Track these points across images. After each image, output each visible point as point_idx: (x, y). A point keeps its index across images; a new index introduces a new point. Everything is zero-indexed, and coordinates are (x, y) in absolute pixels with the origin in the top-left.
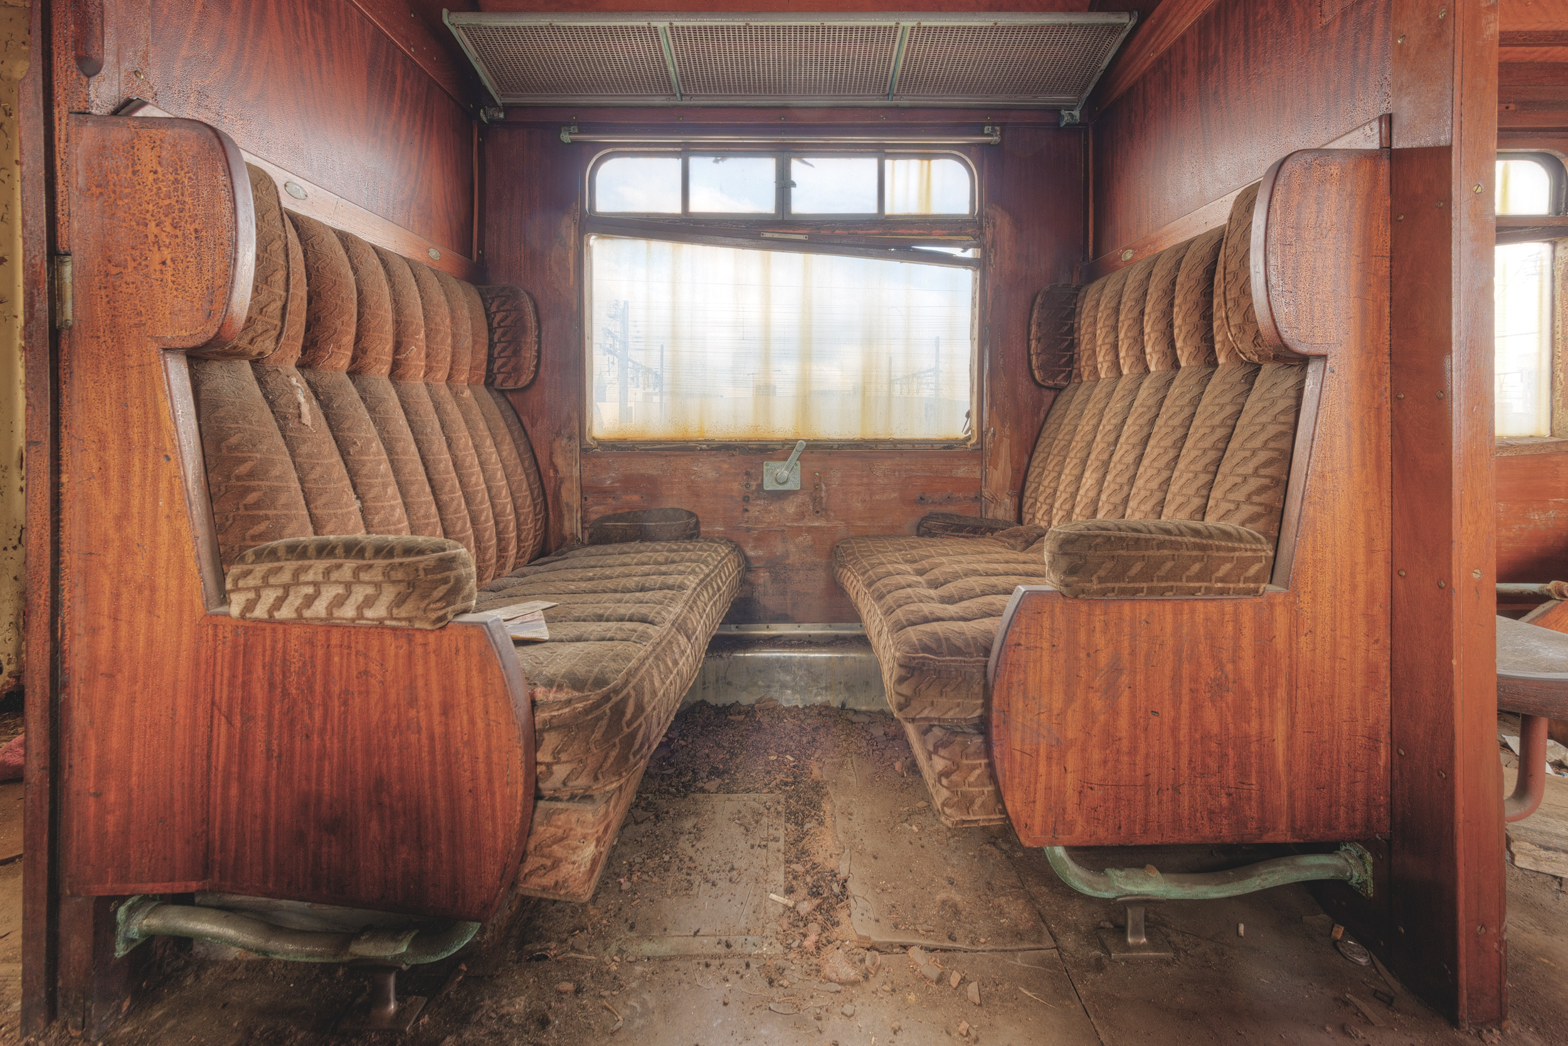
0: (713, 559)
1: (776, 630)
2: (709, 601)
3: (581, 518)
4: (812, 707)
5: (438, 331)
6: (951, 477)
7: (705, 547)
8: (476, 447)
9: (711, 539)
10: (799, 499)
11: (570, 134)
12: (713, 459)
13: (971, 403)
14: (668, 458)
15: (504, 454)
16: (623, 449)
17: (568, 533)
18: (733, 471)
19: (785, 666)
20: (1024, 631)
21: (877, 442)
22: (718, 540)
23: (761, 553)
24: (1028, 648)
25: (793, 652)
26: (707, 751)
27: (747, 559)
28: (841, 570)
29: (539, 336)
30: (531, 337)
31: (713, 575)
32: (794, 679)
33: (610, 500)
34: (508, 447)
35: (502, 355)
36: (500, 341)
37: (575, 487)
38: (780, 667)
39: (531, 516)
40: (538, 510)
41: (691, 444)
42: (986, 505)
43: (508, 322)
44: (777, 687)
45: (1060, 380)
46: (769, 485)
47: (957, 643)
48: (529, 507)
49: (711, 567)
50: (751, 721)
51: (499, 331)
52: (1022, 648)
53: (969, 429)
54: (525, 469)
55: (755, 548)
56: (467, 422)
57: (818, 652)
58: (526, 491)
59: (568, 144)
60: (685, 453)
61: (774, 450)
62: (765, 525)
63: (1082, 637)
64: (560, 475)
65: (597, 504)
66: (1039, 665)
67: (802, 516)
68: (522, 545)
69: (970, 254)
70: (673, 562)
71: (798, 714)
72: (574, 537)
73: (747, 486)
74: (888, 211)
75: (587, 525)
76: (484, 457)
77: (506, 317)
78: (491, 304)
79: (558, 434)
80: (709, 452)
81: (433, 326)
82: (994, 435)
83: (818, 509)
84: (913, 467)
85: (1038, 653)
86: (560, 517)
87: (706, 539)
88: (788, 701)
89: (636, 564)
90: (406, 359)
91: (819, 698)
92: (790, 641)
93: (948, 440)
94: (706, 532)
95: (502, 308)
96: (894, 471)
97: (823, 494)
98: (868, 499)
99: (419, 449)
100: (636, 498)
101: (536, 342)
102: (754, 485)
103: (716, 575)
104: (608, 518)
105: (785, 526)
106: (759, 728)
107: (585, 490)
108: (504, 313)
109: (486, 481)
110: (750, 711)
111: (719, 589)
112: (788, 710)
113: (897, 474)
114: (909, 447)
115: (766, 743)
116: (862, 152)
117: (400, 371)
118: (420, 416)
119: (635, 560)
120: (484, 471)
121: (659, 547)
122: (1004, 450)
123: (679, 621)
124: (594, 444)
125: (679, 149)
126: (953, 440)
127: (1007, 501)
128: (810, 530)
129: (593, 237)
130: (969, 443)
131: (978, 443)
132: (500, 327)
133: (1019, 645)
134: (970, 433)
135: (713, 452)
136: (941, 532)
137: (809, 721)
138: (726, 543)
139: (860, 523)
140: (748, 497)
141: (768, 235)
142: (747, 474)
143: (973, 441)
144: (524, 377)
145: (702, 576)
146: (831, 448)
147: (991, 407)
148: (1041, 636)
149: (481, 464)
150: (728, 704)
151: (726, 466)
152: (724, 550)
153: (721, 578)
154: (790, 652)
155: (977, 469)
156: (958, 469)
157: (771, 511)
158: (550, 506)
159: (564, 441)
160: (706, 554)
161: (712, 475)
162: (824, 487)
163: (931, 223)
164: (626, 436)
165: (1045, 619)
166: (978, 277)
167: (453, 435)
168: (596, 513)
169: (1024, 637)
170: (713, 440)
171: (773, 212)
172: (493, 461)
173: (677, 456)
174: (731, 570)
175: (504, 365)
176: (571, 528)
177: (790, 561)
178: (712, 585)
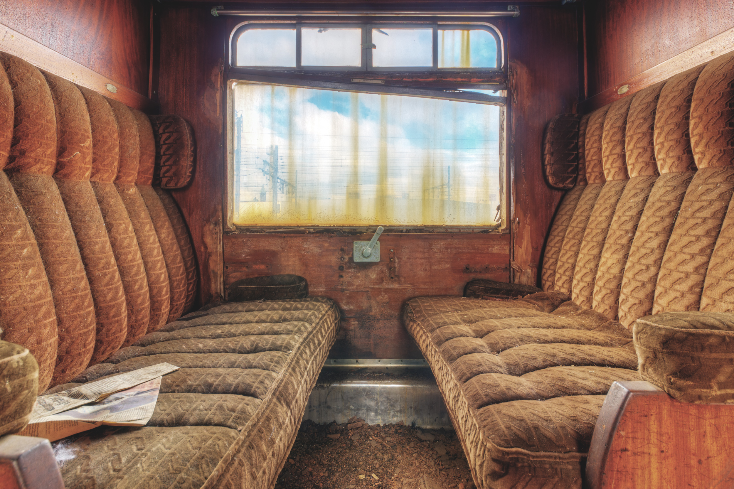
0: (316, 317)
1: (363, 363)
2: (310, 357)
3: (224, 281)
4: (389, 426)
5: (105, 142)
6: (488, 253)
7: (311, 306)
8: (136, 231)
9: (315, 298)
10: (377, 269)
11: (218, 10)
12: (317, 239)
13: (501, 200)
14: (286, 239)
15: (163, 236)
16: (254, 232)
17: (214, 292)
18: (332, 248)
19: (369, 393)
20: (630, 435)
21: (434, 227)
22: (320, 299)
23: (352, 307)
24: (635, 454)
25: (376, 383)
26: (310, 469)
27: (342, 312)
28: (411, 324)
29: (195, 152)
30: (188, 151)
31: (315, 332)
32: (377, 404)
33: (244, 269)
34: (166, 231)
35: (166, 164)
36: (164, 154)
37: (219, 259)
38: (366, 395)
39: (183, 282)
40: (190, 276)
41: (302, 229)
42: (514, 274)
43: (170, 140)
44: (364, 410)
45: (568, 184)
46: (357, 259)
47: (548, 434)
48: (182, 275)
49: (314, 325)
50: (345, 439)
51: (164, 147)
52: (629, 453)
53: (500, 218)
54: (181, 247)
55: (348, 303)
56: (130, 212)
57: (394, 383)
58: (179, 263)
59: (216, 17)
60: (297, 235)
61: (361, 233)
62: (355, 287)
63: (693, 443)
64: (209, 250)
65: (235, 271)
66: (647, 472)
67: (381, 280)
68: (175, 304)
69: (498, 94)
70: (285, 320)
71: (380, 432)
72: (218, 295)
73: (342, 258)
74: (440, 66)
75: (227, 286)
76: (142, 238)
77: (169, 137)
78: (159, 128)
79: (208, 221)
80: (315, 235)
81: (101, 138)
82: (519, 223)
83: (392, 275)
84: (461, 246)
85: (646, 460)
86: (209, 280)
87: (311, 297)
88: (372, 420)
89: (257, 322)
90: (70, 162)
91: (395, 419)
92: (373, 373)
93: (484, 226)
94: (312, 292)
95: (166, 131)
96: (447, 249)
97: (396, 265)
98: (428, 268)
99: (76, 235)
100: (262, 267)
101: (191, 156)
102: (347, 258)
103: (317, 332)
104: (241, 282)
105: (369, 288)
106: (351, 446)
107: (226, 262)
108: (168, 134)
109: (143, 257)
110: (344, 430)
111: (320, 343)
112: (372, 428)
113: (449, 250)
114: (457, 231)
115: (357, 461)
116: (422, 24)
117: (65, 171)
118: (80, 207)
119: (257, 318)
120: (141, 249)
121: (276, 306)
122: (526, 234)
123: (280, 389)
124: (233, 228)
125: (294, 22)
126: (488, 226)
127: (529, 271)
128: (387, 291)
129: (234, 84)
130: (500, 229)
131: (507, 229)
132: (165, 144)
133: (626, 450)
134: (500, 221)
135: (318, 235)
136: (483, 294)
137: (388, 439)
138: (326, 302)
139: (422, 286)
140: (343, 267)
141: (356, 80)
142: (342, 250)
143: (504, 227)
144: (182, 180)
145: (305, 335)
146: (402, 231)
147: (516, 202)
148: (649, 440)
149: (140, 244)
150: (328, 423)
151: (326, 245)
152: (324, 307)
153: (321, 333)
154: (373, 383)
155: (507, 248)
156: (493, 247)
157: (359, 277)
158: (201, 273)
159: (212, 226)
160: (310, 313)
161: (317, 251)
162: (397, 260)
163: (471, 73)
164: (257, 223)
165: (652, 423)
166: (505, 110)
167: (114, 222)
168: (234, 278)
169: (630, 441)
170: (318, 226)
171: (360, 66)
172: (151, 241)
173: (291, 237)
174: (330, 324)
175: (167, 171)
176: (216, 289)
177: (372, 313)
178: (313, 340)
